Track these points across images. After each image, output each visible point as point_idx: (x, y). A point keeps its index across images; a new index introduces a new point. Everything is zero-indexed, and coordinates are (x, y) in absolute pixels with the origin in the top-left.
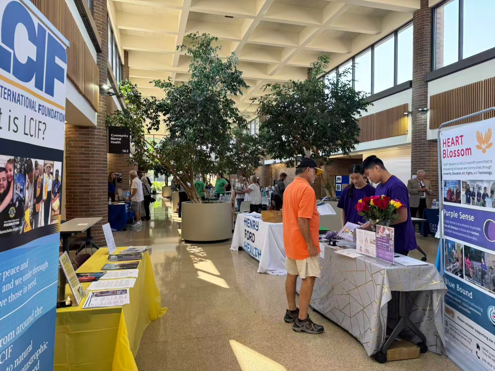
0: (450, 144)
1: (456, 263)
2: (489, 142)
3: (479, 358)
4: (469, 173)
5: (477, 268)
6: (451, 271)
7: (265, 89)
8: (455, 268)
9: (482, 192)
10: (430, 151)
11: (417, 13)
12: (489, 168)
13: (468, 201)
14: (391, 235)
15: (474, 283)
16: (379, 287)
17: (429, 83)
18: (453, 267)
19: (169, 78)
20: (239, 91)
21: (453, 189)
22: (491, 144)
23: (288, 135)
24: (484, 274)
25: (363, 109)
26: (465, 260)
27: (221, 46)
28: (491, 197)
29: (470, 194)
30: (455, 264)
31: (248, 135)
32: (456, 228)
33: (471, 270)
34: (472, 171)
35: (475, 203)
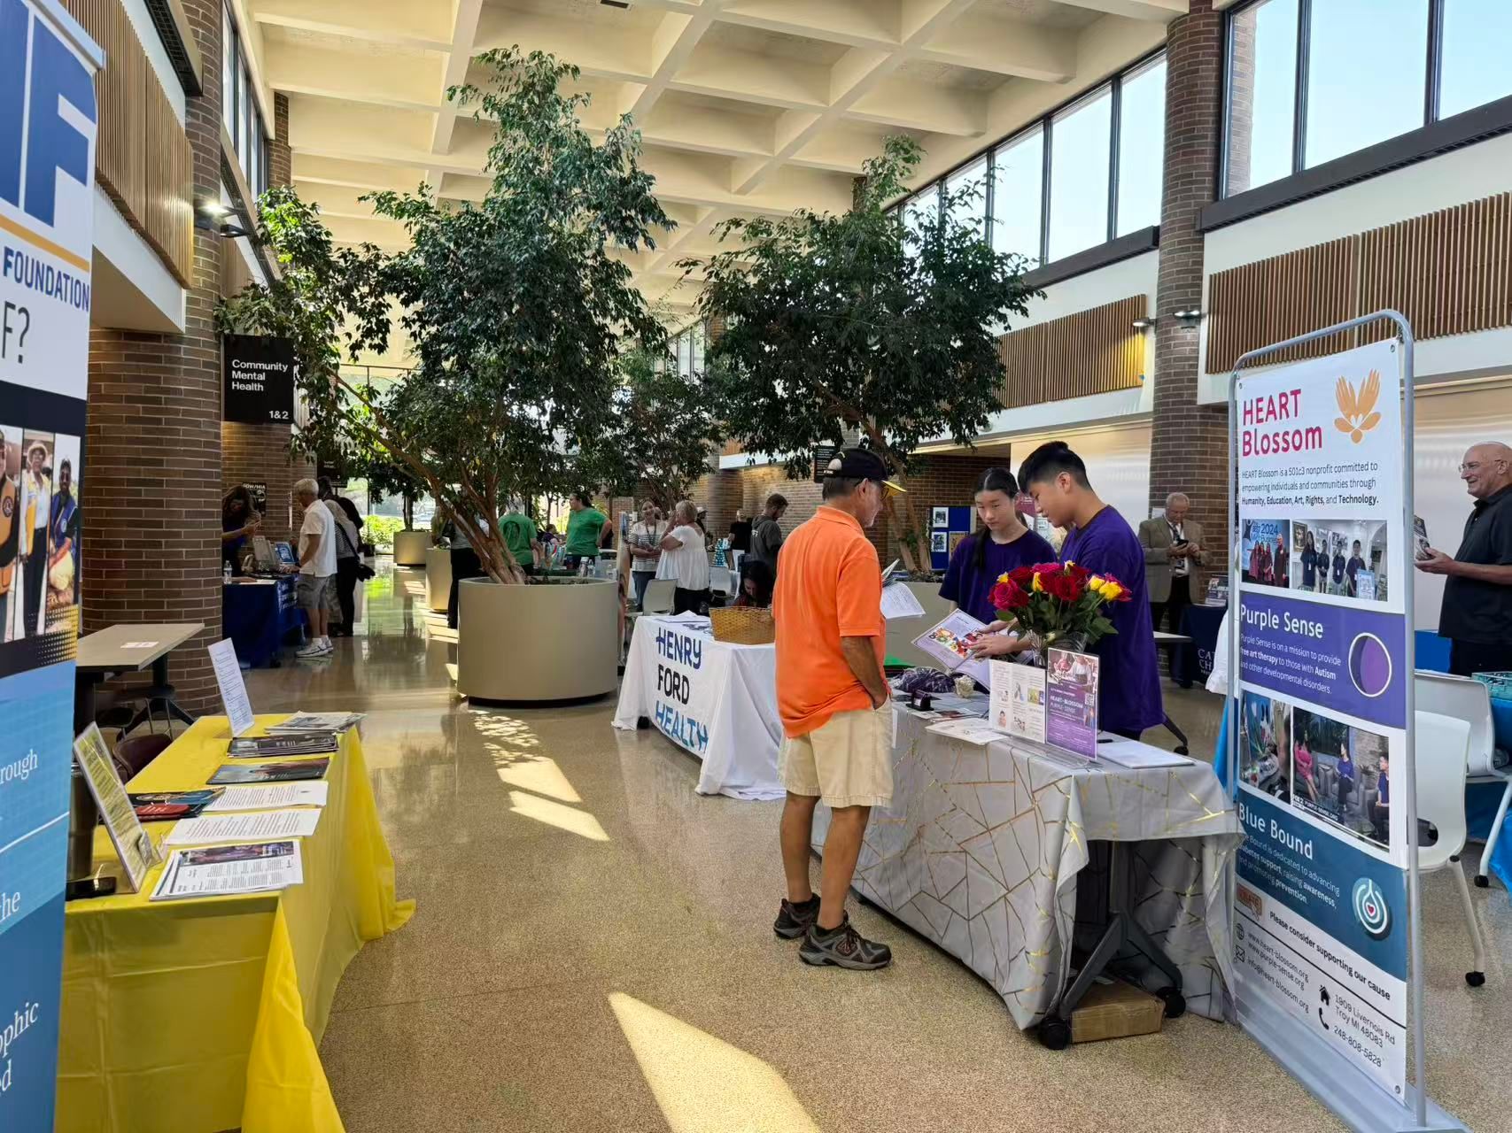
0: (1262, 415)
1: (1269, 760)
2: (1372, 412)
3: (1326, 1027)
4: (1312, 501)
5: (1330, 773)
6: (1257, 784)
7: (725, 234)
8: (1266, 774)
9: (1348, 554)
10: (1205, 439)
11: (1181, 23)
12: (1369, 484)
13: (1309, 582)
14: (1089, 678)
15: (1318, 817)
16: (1053, 829)
17: (1208, 237)
18: (1261, 771)
19: (422, 188)
20: (644, 236)
21: (1269, 547)
22: (1377, 417)
23: (792, 379)
24: (1346, 787)
25: (1016, 308)
26: (1297, 749)
27: (588, 95)
28: (1372, 568)
29: (1313, 560)
30: (1267, 763)
31: (669, 375)
32: (1273, 660)
33: (1310, 777)
34: (1324, 493)
35: (1328, 587)
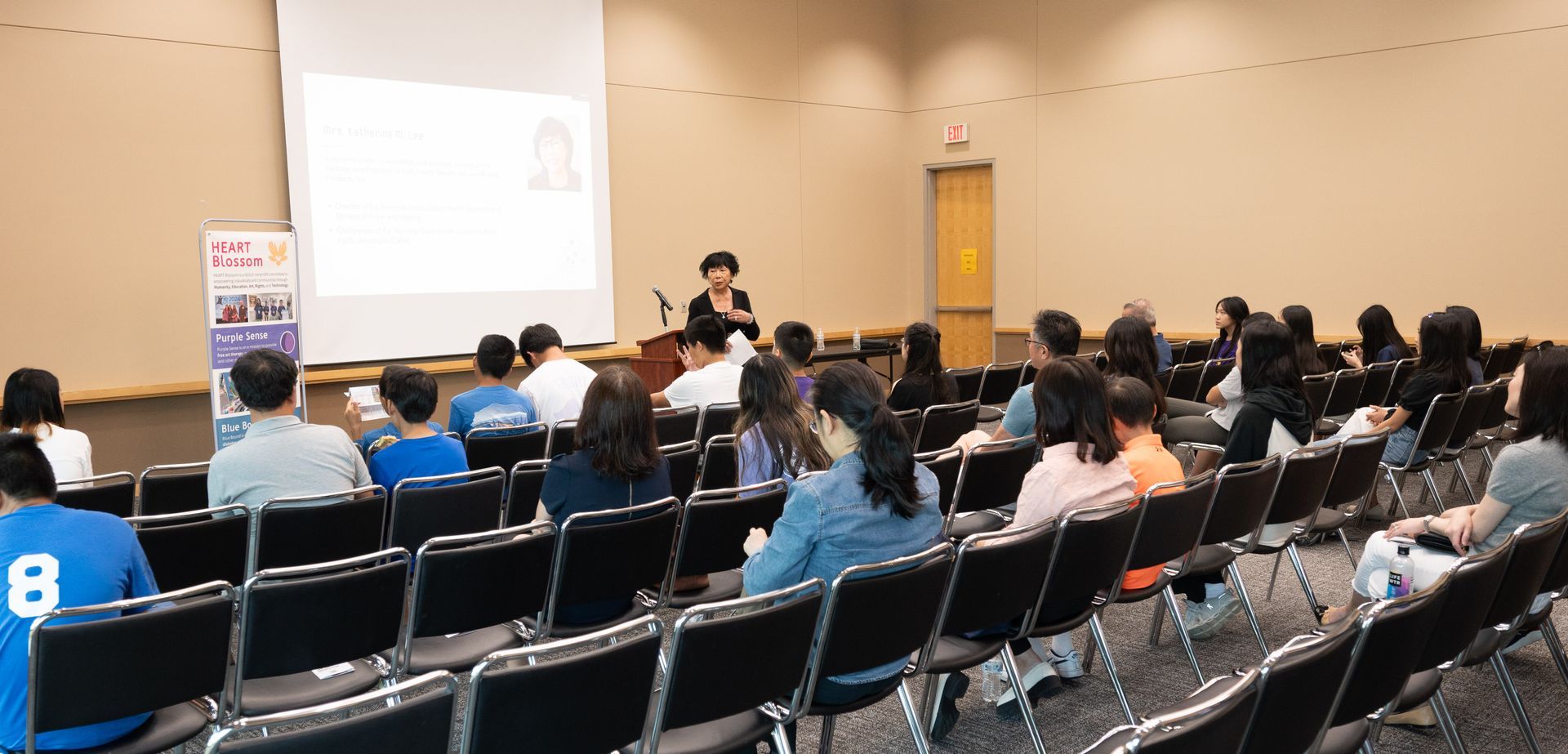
0: (226, 250)
6: (233, 411)
9: (277, 305)
12: (285, 280)
13: (259, 317)
21: (234, 306)
22: (286, 257)
29: (260, 309)
34: (265, 284)
35: (269, 318)
